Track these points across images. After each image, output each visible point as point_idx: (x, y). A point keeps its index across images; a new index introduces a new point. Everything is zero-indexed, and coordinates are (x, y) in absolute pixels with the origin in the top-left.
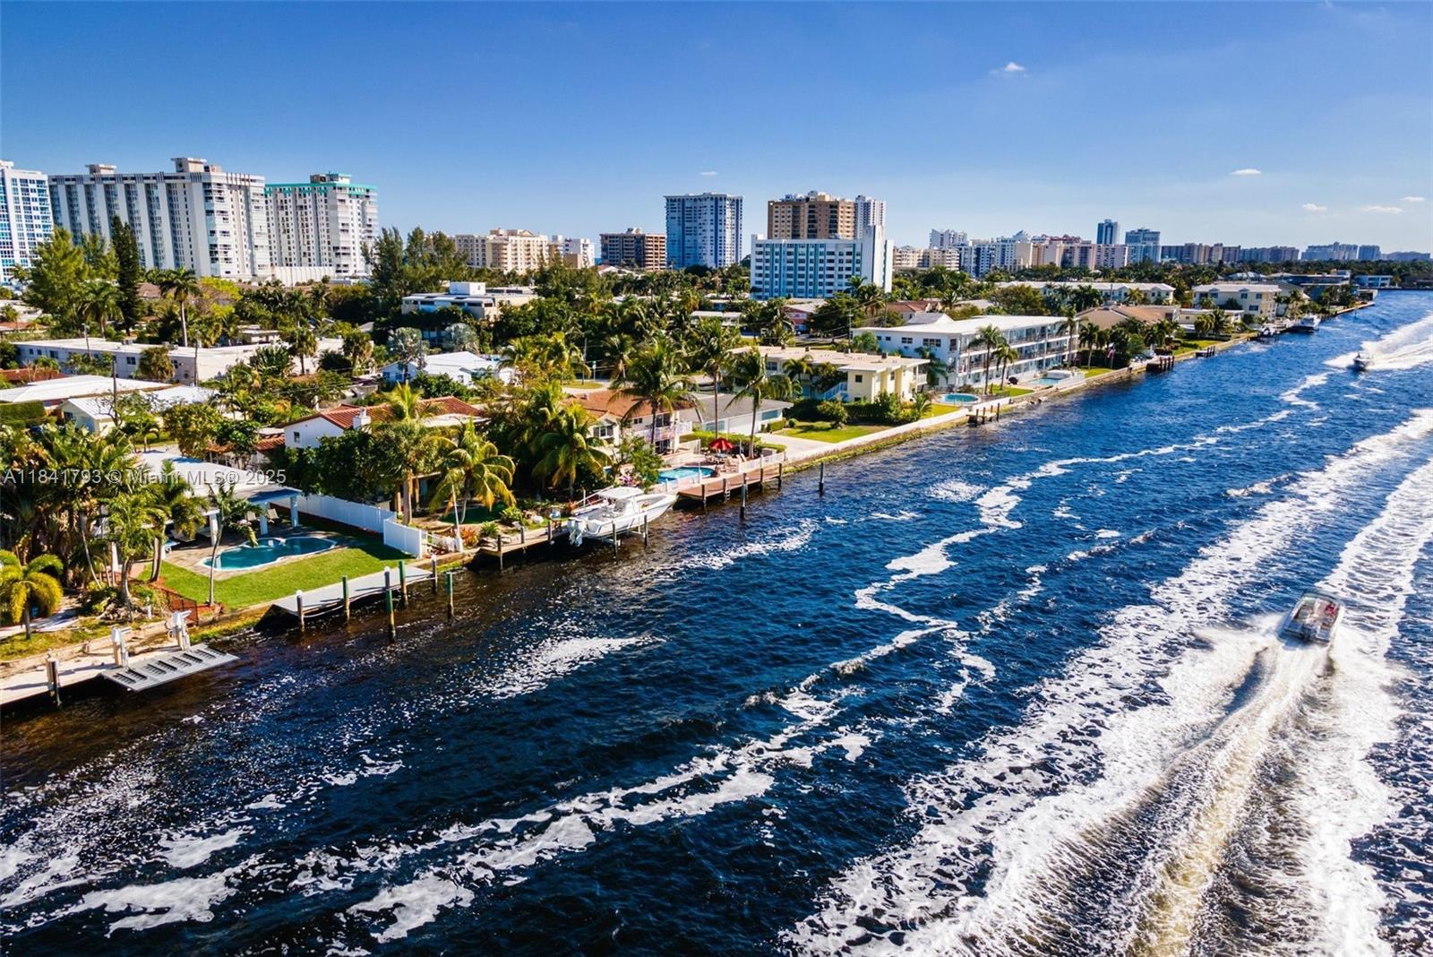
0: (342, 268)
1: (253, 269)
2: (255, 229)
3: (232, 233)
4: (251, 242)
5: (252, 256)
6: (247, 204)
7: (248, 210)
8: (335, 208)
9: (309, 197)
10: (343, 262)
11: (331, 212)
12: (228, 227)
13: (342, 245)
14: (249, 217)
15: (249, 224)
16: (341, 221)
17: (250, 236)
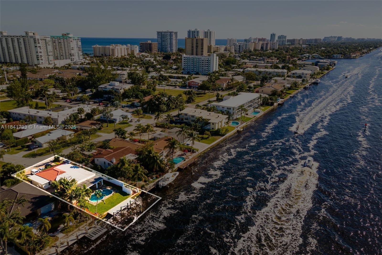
0: (72, 60)
1: (49, 61)
2: (49, 51)
3: (42, 52)
4: (48, 54)
5: (48, 58)
6: (46, 44)
7: (46, 45)
8: (70, 43)
9: (62, 40)
10: (73, 58)
11: (69, 44)
12: (41, 51)
13: (72, 53)
14: (47, 47)
15: (47, 49)
16: (71, 47)
17: (47, 53)
